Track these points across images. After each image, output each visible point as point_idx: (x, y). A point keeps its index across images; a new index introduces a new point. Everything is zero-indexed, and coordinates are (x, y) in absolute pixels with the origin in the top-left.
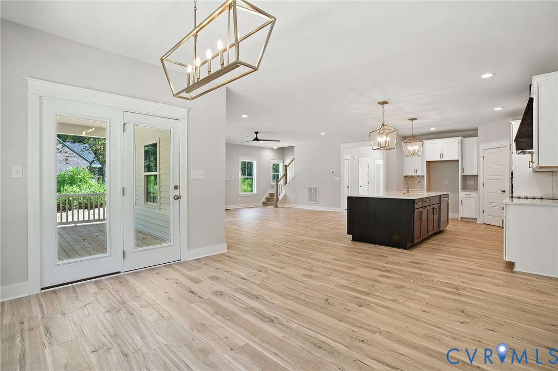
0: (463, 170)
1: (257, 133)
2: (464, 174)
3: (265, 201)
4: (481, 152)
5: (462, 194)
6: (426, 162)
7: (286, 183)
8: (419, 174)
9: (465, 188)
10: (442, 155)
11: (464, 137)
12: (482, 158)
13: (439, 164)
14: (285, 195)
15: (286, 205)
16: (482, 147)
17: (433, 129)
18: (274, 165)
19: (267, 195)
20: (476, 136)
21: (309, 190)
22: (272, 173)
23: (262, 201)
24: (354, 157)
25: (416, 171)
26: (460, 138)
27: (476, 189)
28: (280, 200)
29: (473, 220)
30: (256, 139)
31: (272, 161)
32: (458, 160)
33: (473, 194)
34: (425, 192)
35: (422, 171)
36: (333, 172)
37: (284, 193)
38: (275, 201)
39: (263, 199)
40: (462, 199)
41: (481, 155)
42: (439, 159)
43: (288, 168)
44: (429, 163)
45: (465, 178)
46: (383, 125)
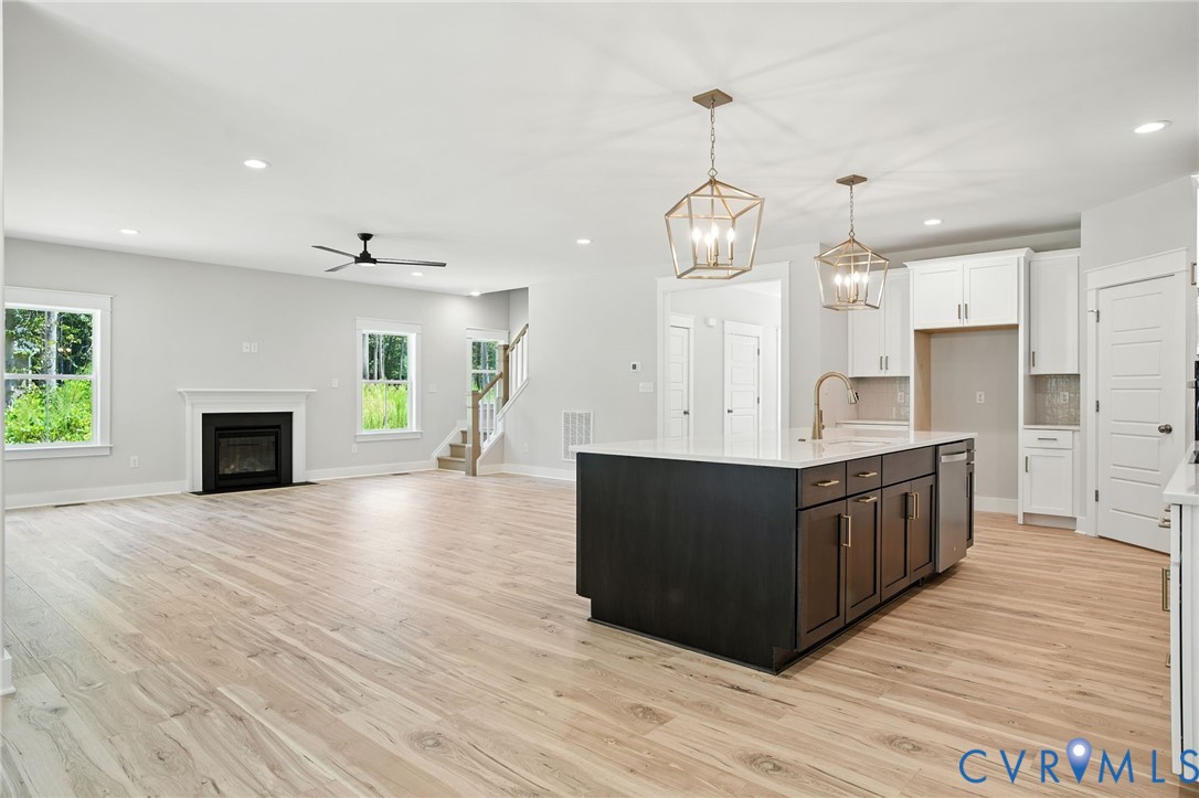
0: (1031, 358)
1: (366, 237)
2: (1035, 371)
3: (446, 454)
4: (1091, 296)
5: (1028, 438)
6: (916, 331)
7: (506, 399)
8: (894, 371)
9: (1037, 417)
10: (963, 311)
11: (1037, 250)
12: (1094, 316)
13: (959, 340)
14: (503, 436)
15: (506, 468)
16: (1095, 279)
17: (933, 223)
18: (474, 344)
19: (453, 437)
20: (1076, 244)
21: (566, 421)
22: (471, 371)
23: (436, 454)
24: (706, 321)
25: (884, 362)
26: (1022, 253)
27: (1075, 420)
28: (483, 451)
29: (1062, 526)
30: (365, 257)
31: (469, 334)
32: (1015, 327)
33: (1064, 437)
34: (912, 432)
35: (904, 363)
36: (634, 367)
37: (500, 431)
38: (469, 455)
39: (442, 450)
40: (1028, 453)
41: (1092, 306)
42: (954, 323)
43: (513, 355)
44: (925, 336)
45: (1038, 382)
46: (713, 182)
